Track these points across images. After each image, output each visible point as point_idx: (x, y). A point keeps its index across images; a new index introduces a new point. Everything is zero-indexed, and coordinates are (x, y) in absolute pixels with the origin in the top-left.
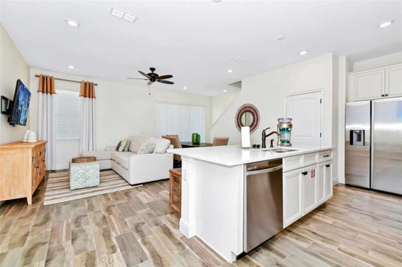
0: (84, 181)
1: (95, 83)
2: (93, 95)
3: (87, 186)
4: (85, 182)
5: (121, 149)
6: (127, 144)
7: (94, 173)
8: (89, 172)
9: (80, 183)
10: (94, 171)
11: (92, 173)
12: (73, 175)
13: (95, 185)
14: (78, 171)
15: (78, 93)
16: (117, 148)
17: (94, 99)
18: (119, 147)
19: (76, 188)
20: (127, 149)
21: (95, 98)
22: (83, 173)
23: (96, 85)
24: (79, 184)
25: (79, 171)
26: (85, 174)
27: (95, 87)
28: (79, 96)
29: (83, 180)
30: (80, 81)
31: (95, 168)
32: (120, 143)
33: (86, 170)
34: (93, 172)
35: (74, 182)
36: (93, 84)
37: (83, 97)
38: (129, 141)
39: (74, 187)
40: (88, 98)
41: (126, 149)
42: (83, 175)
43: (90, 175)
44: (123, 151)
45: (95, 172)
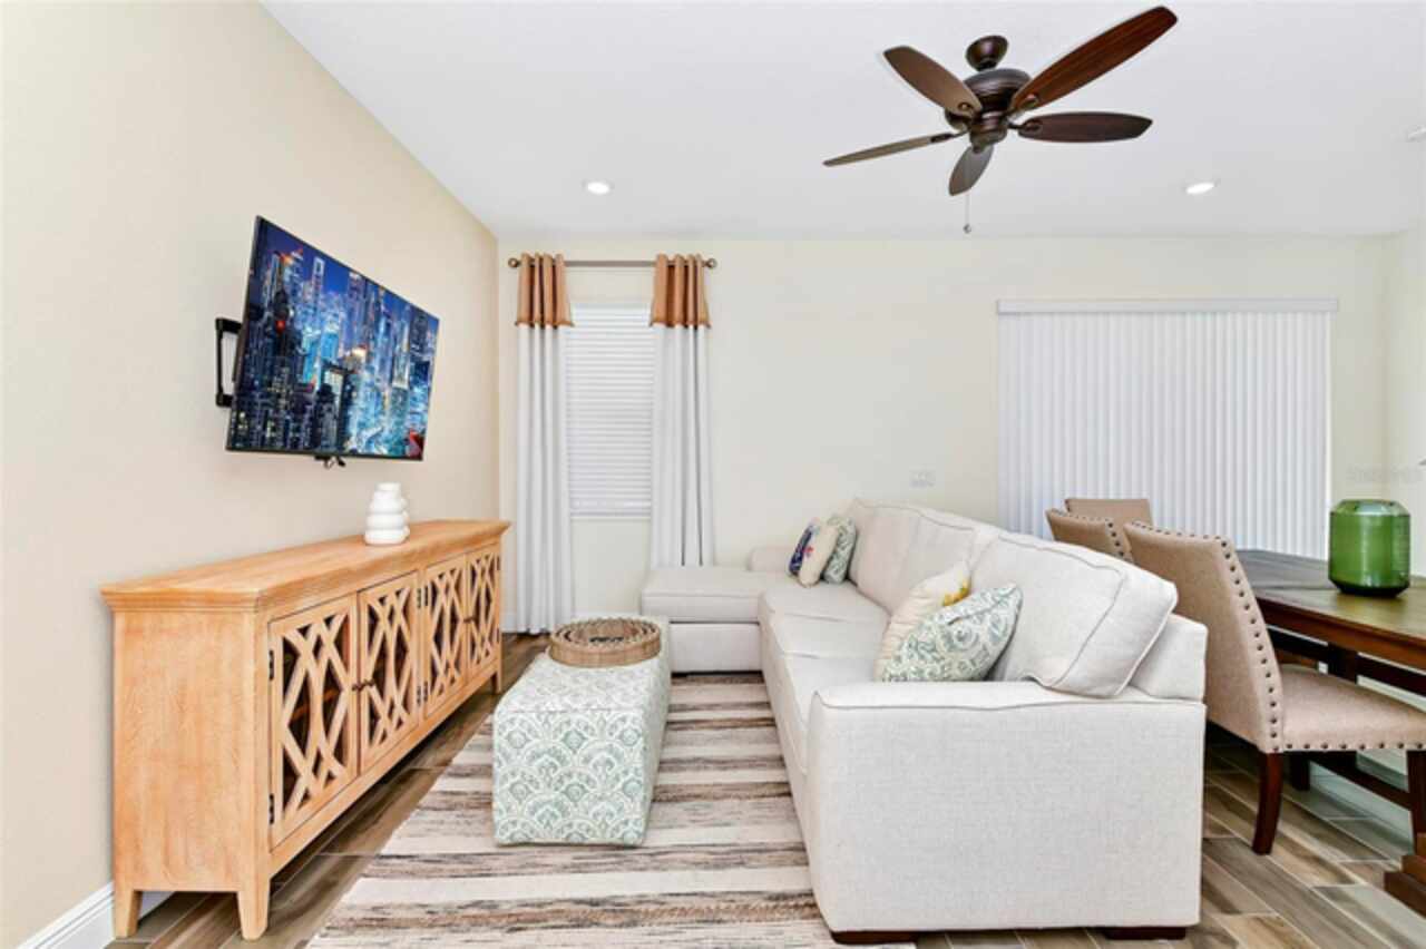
0: (558, 804)
1: (706, 259)
2: (700, 316)
3: (575, 839)
4: (564, 812)
5: (811, 567)
6: (838, 543)
7: (609, 763)
8: (584, 751)
9: (540, 812)
10: (610, 749)
11: (597, 757)
12: (501, 758)
13: (616, 839)
14: (528, 740)
15: (645, 314)
16: (793, 561)
17: (701, 328)
18: (800, 559)
19: (519, 838)
20: (842, 572)
21: (708, 326)
22: (549, 752)
23: (708, 264)
24: (535, 818)
25: (536, 741)
26: (562, 759)
27: (707, 276)
28: (647, 324)
29: (554, 795)
30: (652, 258)
31: (614, 726)
32: (808, 536)
33: (567, 735)
34: (606, 755)
35: (511, 799)
36: (699, 265)
37: (660, 327)
38: (850, 530)
39: (512, 829)
40: (678, 328)
41: (835, 574)
42: (556, 768)
43: (588, 770)
44: (822, 578)
45: (618, 757)
